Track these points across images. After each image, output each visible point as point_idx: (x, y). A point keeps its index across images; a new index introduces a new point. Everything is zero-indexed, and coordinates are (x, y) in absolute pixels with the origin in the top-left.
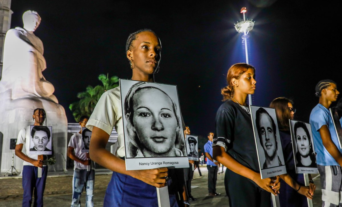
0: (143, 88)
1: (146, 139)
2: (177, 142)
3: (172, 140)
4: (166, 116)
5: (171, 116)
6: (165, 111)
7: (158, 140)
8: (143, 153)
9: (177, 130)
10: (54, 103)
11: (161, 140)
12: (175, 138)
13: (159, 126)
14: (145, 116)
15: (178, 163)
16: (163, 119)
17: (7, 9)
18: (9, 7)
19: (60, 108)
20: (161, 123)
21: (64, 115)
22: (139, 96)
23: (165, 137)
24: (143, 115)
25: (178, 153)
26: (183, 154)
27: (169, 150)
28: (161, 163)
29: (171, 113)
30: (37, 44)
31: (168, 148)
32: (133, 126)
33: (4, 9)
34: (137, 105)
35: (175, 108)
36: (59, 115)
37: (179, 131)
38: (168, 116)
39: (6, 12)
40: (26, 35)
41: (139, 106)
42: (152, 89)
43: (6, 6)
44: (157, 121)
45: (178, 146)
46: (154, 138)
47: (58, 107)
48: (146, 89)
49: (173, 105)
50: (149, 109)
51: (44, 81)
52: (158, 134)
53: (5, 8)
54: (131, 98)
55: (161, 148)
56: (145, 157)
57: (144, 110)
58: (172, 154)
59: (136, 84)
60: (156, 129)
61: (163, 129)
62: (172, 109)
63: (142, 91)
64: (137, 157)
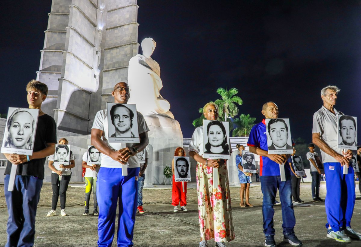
0: (19, 112)
1: (13, 139)
2: (28, 142)
3: (26, 140)
4: (27, 127)
5: (30, 127)
6: (28, 125)
7: (18, 140)
8: (10, 145)
9: (31, 135)
10: (169, 119)
11: (20, 140)
12: (28, 139)
13: (21, 133)
14: (16, 127)
15: (26, 152)
16: (25, 129)
17: (135, 43)
18: (137, 41)
19: (175, 123)
20: (23, 131)
21: (179, 129)
22: (16, 117)
23: (23, 138)
24: (15, 126)
25: (27, 147)
26: (30, 148)
27: (23, 146)
28: (17, 152)
29: (31, 126)
30: (154, 67)
31: (23, 144)
32: (9, 132)
33: (133, 44)
34: (14, 121)
35: (34, 122)
36: (174, 130)
37: (32, 136)
38: (28, 127)
39: (134, 46)
40: (144, 60)
41: (14, 122)
42: (24, 112)
43: (135, 41)
44: (22, 130)
45: (29, 144)
46: (17, 139)
47: (173, 122)
48: (21, 112)
49: (33, 121)
50: (19, 123)
51: (161, 99)
52: (20, 137)
53: (133, 42)
54: (12, 118)
55: (19, 144)
56: (10, 148)
57: (16, 124)
58: (24, 147)
59: (16, 110)
60: (19, 134)
61: (23, 134)
62: (31, 124)
63: (18, 113)
64: (7, 147)
